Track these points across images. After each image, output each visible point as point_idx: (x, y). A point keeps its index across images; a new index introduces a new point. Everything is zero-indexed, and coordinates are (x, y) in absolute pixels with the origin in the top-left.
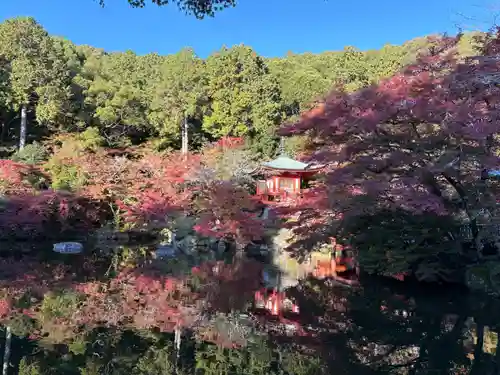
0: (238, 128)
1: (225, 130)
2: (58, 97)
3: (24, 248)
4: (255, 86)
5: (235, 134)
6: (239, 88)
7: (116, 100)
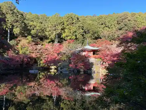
0: (72, 37)
1: (69, 38)
2: (21, 26)
3: (12, 72)
4: (77, 25)
5: (72, 39)
6: (73, 25)
7: (37, 28)
